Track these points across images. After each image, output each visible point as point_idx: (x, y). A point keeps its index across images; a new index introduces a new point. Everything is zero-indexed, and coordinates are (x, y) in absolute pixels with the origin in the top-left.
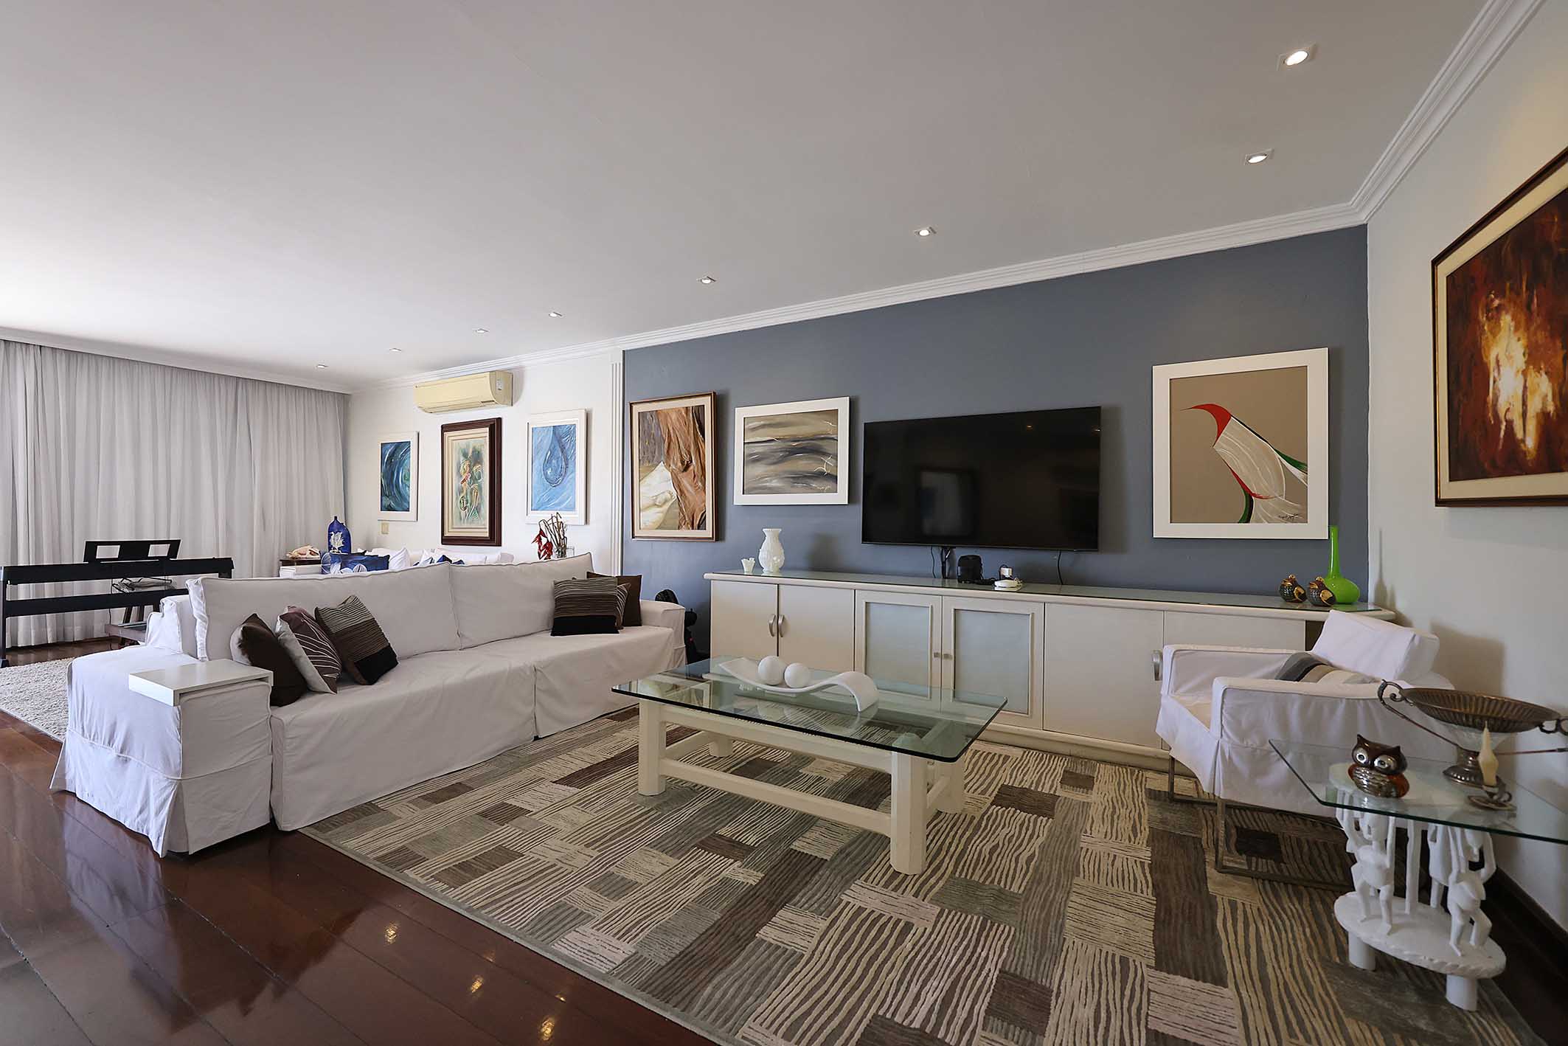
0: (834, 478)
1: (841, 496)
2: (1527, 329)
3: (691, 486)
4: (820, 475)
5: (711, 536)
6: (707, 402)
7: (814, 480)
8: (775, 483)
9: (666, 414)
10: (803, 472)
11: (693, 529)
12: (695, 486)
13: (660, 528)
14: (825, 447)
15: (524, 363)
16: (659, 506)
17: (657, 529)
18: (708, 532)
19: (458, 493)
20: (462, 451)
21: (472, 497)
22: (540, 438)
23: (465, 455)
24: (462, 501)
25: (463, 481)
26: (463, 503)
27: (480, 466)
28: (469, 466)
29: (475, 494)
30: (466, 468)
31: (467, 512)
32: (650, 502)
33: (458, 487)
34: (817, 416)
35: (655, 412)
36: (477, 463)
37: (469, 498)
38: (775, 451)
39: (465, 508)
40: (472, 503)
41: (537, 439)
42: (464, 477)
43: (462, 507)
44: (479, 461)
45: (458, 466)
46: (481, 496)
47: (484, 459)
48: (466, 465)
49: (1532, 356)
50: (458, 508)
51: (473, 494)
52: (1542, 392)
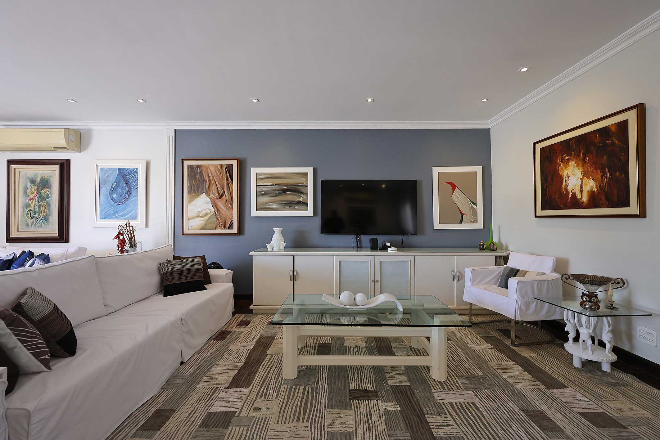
0: (306, 204)
1: (310, 212)
3: (224, 206)
4: (299, 203)
5: (237, 233)
6: (234, 163)
7: (296, 205)
8: (274, 206)
9: (207, 167)
10: (291, 201)
11: (225, 228)
12: (226, 207)
13: (202, 228)
14: (301, 190)
15: (93, 127)
16: (201, 217)
17: (200, 229)
18: (235, 230)
19: (25, 207)
20: (29, 179)
21: (40, 210)
22: (107, 174)
23: (33, 182)
24: (29, 213)
25: (30, 199)
26: (30, 214)
27: (48, 189)
28: (37, 189)
29: (43, 208)
30: (33, 191)
31: (34, 221)
32: (195, 215)
33: (25, 203)
34: (295, 175)
35: (199, 166)
36: (46, 187)
37: (36, 211)
38: (274, 190)
39: (32, 218)
40: (39, 214)
41: (105, 175)
42: (31, 196)
43: (29, 217)
44: (47, 186)
45: (26, 189)
46: (49, 210)
47: (52, 185)
48: (34, 189)
49: (586, 174)
50: (25, 218)
51: (41, 208)
52: (591, 185)
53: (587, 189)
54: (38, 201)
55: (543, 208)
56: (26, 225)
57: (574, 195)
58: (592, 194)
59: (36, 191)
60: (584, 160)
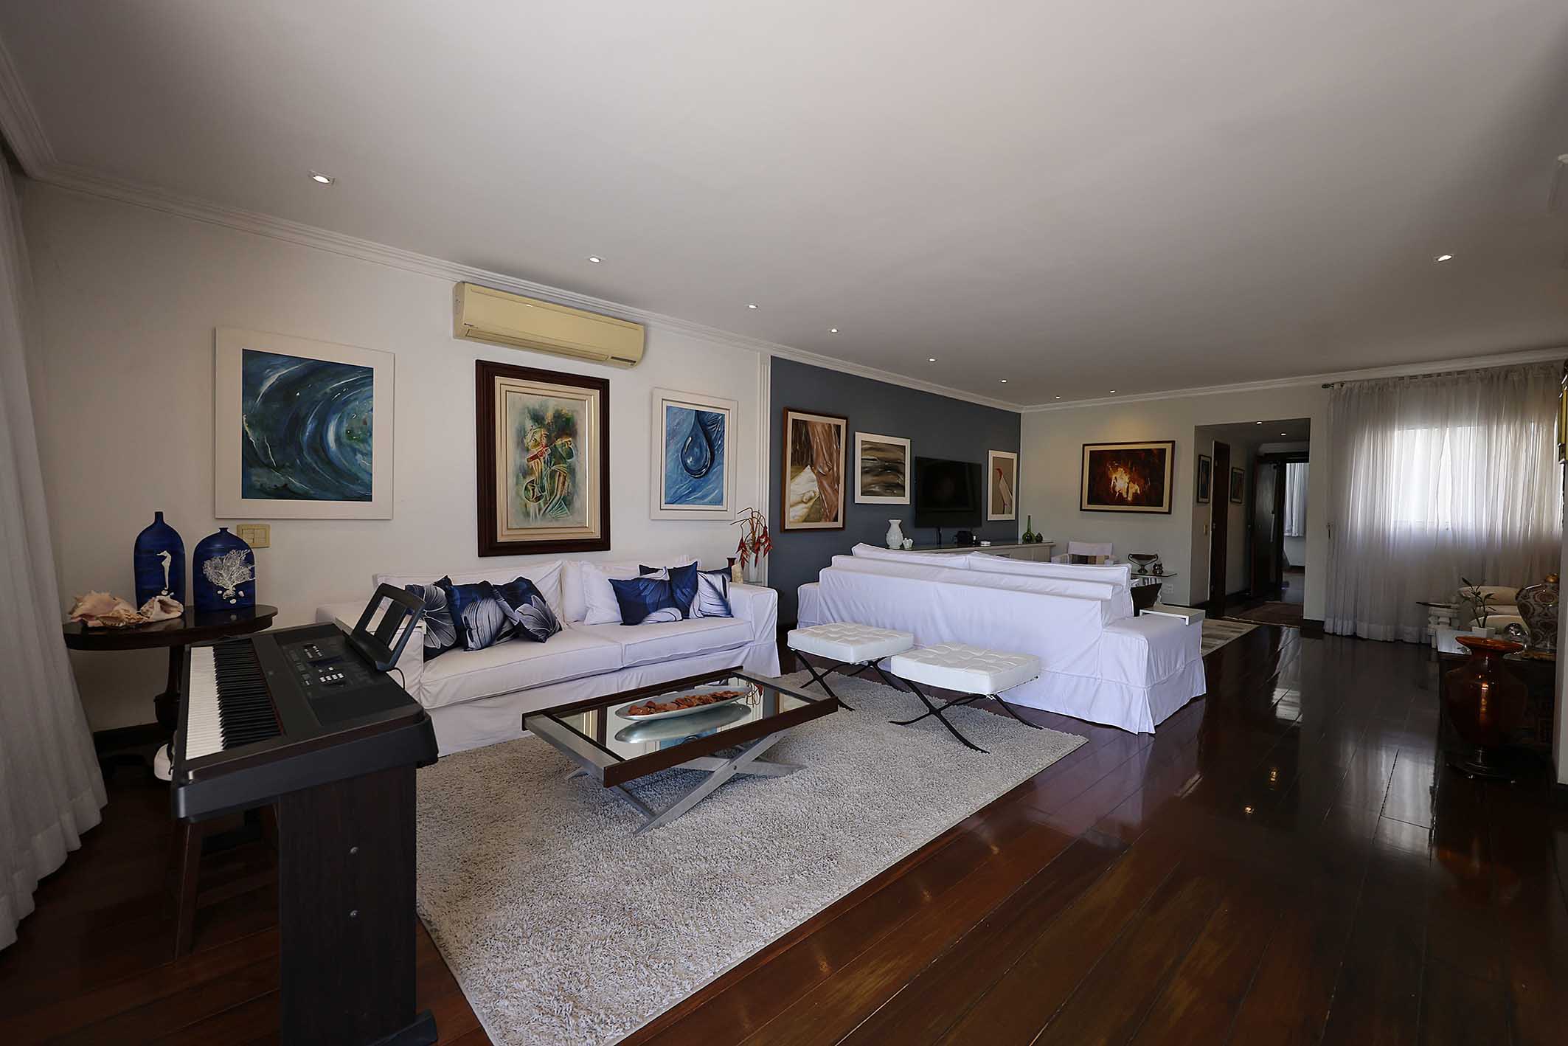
0: (904, 488)
1: (906, 500)
2: (1130, 474)
4: (898, 486)
5: (842, 527)
6: (843, 424)
8: (877, 489)
9: (814, 425)
10: (890, 483)
11: (830, 521)
12: (832, 487)
13: (805, 521)
14: (900, 469)
16: (806, 503)
17: (802, 522)
18: (840, 523)
19: (521, 475)
20: (529, 412)
21: (554, 482)
22: (677, 421)
23: (537, 418)
24: (530, 488)
25: (533, 458)
26: (533, 490)
27: (570, 439)
28: (547, 436)
29: (561, 478)
30: (538, 440)
31: (542, 505)
32: (799, 499)
33: (520, 466)
34: (896, 447)
35: (805, 422)
36: (567, 434)
37: (546, 484)
38: (877, 467)
39: (538, 499)
40: (553, 492)
41: (674, 420)
42: (535, 451)
43: (531, 497)
44: (568, 432)
45: (521, 434)
46: (574, 482)
47: (578, 431)
48: (540, 434)
49: (1132, 480)
50: (522, 499)
51: (557, 479)
52: (1135, 488)
53: (1133, 491)
54: (547, 463)
55: (1089, 503)
56: (525, 516)
57: (1121, 494)
58: (1135, 494)
59: (544, 441)
60: (1131, 468)
